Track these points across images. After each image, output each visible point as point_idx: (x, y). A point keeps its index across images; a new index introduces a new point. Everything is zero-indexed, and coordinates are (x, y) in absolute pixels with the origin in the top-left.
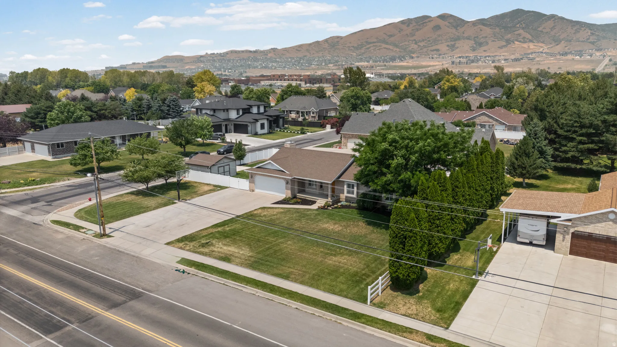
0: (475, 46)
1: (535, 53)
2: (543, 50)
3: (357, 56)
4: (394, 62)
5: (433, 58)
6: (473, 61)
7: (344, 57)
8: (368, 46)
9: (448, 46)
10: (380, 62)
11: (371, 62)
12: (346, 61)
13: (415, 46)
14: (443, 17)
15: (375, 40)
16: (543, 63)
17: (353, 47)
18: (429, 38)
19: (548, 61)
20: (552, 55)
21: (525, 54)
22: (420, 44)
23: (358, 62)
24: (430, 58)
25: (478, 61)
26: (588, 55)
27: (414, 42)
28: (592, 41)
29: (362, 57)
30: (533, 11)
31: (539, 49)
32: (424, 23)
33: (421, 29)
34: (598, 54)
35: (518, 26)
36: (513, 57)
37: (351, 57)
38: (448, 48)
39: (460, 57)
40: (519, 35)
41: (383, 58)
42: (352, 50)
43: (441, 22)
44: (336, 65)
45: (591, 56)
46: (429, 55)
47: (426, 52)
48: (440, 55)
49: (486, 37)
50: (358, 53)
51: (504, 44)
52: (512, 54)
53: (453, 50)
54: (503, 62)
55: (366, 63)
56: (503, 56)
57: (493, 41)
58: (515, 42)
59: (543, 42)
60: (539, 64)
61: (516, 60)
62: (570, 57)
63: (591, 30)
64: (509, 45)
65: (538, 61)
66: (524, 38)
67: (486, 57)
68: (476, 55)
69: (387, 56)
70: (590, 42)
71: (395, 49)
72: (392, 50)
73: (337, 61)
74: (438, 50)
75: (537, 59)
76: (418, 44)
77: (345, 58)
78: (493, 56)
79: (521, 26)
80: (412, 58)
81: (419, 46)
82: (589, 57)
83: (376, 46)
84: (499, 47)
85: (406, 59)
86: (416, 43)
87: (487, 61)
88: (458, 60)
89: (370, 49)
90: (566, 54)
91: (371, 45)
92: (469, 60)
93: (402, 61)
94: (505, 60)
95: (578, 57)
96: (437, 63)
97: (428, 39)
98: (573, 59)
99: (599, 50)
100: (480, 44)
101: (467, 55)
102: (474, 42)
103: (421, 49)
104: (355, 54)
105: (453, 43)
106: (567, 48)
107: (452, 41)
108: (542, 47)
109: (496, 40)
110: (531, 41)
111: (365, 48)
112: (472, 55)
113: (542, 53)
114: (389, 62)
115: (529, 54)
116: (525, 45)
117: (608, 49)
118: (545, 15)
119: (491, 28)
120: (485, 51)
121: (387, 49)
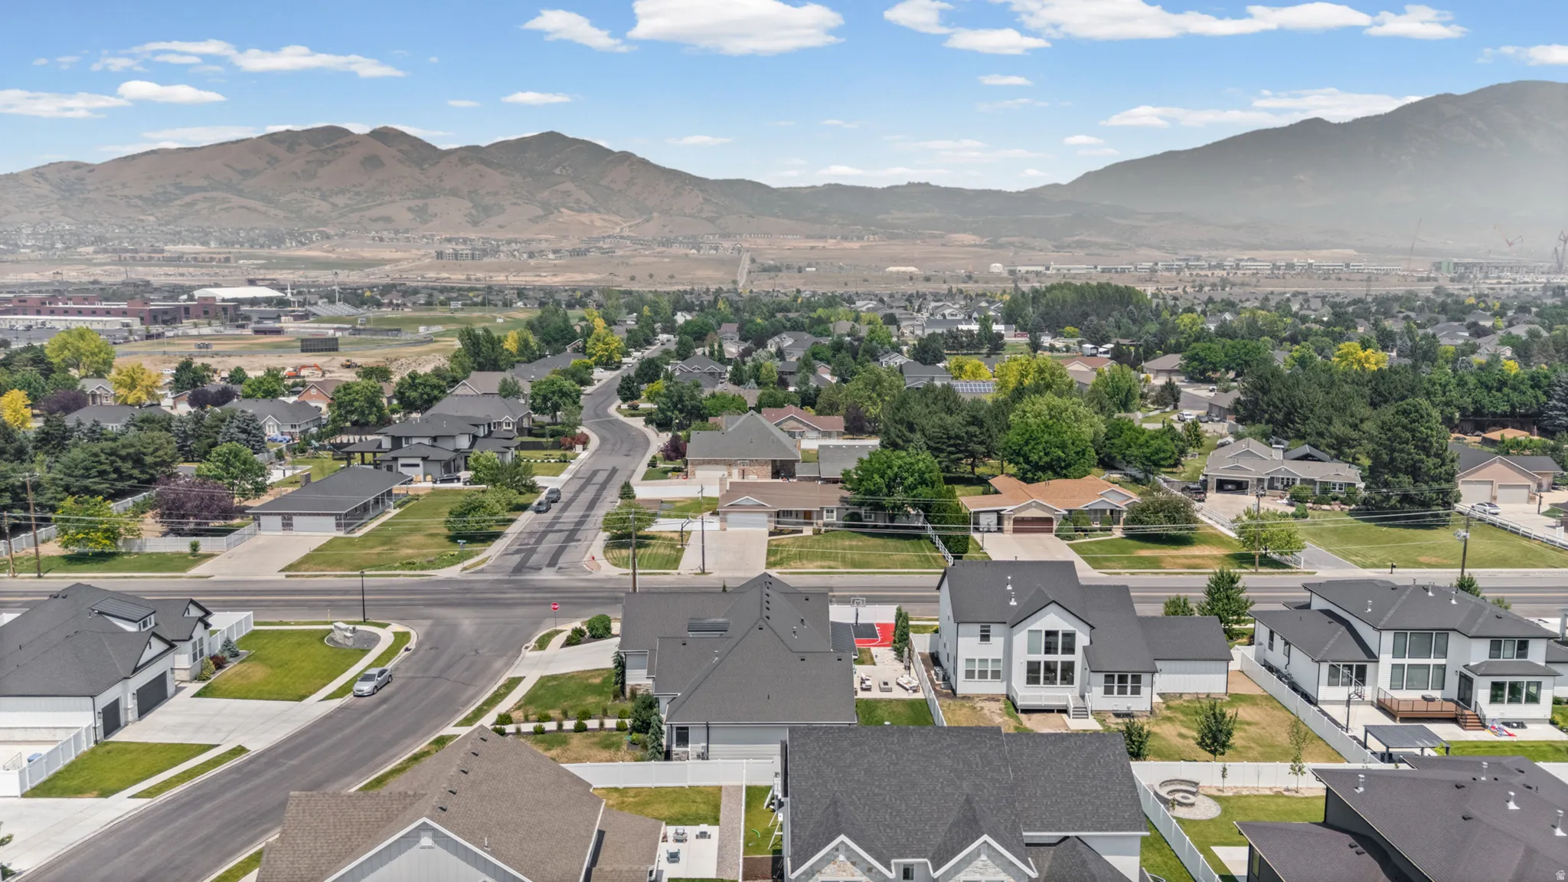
0: (474, 212)
1: (609, 237)
2: (622, 229)
3: (160, 225)
4: (283, 246)
5: (381, 240)
6: (485, 253)
7: (121, 227)
8: (188, 199)
9: (410, 209)
10: (242, 245)
11: (213, 244)
12: (132, 239)
13: (325, 206)
14: (383, 135)
15: (204, 183)
16: (632, 261)
17: (140, 197)
18: (355, 186)
19: (641, 259)
20: (645, 244)
21: (591, 239)
22: (333, 200)
23: (174, 242)
24: (373, 239)
25: (496, 251)
26: (711, 248)
27: (318, 194)
28: (710, 214)
29: (178, 229)
30: (583, 141)
31: (613, 228)
32: (336, 147)
33: (329, 162)
34: (727, 244)
35: (558, 171)
36: (567, 245)
37: (143, 228)
38: (411, 216)
39: (449, 240)
40: (568, 194)
41: (242, 234)
42: (136, 206)
43: (379, 148)
44: (105, 251)
45: (716, 249)
46: (367, 231)
47: (358, 223)
48: (397, 232)
49: (496, 194)
50: (159, 215)
51: (541, 212)
52: (564, 237)
53: (425, 222)
54: (551, 256)
55: (199, 248)
56: (546, 241)
57: (515, 204)
58: (563, 210)
59: (617, 213)
60: (627, 264)
61: (576, 253)
62: (677, 250)
63: (702, 191)
64: (552, 217)
65: (621, 257)
66: (578, 201)
67: (509, 242)
68: (484, 236)
69: (252, 229)
70: (705, 219)
71: (272, 212)
72: (265, 213)
73: (100, 240)
74: (388, 219)
75: (619, 253)
76: (332, 200)
77: (125, 230)
78: (525, 242)
79: (564, 172)
80: (328, 237)
81: (334, 205)
82: (713, 252)
83: (213, 199)
84: (530, 220)
85: (311, 241)
86: (323, 198)
87: (516, 253)
88: (449, 249)
89: (197, 207)
90: (667, 243)
91: (198, 196)
92: (474, 249)
93: (304, 244)
94: (555, 252)
95: (694, 251)
96: (399, 255)
97: (357, 189)
98: (687, 255)
99: (726, 236)
100: (487, 210)
101: (462, 235)
102: (471, 205)
103: (342, 215)
104: (152, 219)
105: (420, 203)
106: (667, 229)
107: (416, 198)
108: (617, 224)
109: (519, 201)
110: (593, 209)
111: (178, 202)
112: (473, 236)
113: (622, 237)
114: (269, 247)
115: (598, 240)
116: (584, 218)
117: (741, 235)
118: (609, 152)
119: (502, 173)
120: (501, 227)
121: (249, 209)
